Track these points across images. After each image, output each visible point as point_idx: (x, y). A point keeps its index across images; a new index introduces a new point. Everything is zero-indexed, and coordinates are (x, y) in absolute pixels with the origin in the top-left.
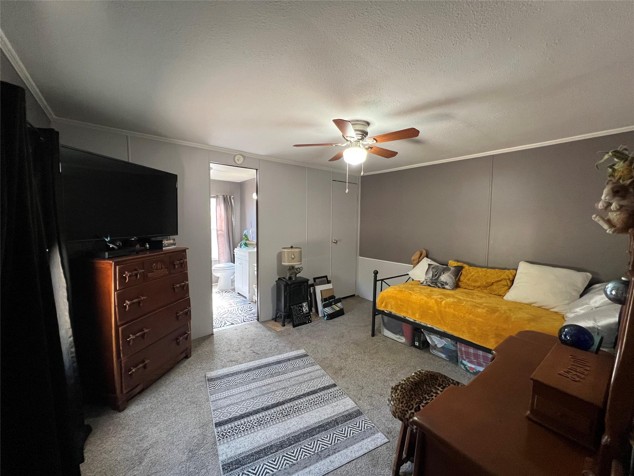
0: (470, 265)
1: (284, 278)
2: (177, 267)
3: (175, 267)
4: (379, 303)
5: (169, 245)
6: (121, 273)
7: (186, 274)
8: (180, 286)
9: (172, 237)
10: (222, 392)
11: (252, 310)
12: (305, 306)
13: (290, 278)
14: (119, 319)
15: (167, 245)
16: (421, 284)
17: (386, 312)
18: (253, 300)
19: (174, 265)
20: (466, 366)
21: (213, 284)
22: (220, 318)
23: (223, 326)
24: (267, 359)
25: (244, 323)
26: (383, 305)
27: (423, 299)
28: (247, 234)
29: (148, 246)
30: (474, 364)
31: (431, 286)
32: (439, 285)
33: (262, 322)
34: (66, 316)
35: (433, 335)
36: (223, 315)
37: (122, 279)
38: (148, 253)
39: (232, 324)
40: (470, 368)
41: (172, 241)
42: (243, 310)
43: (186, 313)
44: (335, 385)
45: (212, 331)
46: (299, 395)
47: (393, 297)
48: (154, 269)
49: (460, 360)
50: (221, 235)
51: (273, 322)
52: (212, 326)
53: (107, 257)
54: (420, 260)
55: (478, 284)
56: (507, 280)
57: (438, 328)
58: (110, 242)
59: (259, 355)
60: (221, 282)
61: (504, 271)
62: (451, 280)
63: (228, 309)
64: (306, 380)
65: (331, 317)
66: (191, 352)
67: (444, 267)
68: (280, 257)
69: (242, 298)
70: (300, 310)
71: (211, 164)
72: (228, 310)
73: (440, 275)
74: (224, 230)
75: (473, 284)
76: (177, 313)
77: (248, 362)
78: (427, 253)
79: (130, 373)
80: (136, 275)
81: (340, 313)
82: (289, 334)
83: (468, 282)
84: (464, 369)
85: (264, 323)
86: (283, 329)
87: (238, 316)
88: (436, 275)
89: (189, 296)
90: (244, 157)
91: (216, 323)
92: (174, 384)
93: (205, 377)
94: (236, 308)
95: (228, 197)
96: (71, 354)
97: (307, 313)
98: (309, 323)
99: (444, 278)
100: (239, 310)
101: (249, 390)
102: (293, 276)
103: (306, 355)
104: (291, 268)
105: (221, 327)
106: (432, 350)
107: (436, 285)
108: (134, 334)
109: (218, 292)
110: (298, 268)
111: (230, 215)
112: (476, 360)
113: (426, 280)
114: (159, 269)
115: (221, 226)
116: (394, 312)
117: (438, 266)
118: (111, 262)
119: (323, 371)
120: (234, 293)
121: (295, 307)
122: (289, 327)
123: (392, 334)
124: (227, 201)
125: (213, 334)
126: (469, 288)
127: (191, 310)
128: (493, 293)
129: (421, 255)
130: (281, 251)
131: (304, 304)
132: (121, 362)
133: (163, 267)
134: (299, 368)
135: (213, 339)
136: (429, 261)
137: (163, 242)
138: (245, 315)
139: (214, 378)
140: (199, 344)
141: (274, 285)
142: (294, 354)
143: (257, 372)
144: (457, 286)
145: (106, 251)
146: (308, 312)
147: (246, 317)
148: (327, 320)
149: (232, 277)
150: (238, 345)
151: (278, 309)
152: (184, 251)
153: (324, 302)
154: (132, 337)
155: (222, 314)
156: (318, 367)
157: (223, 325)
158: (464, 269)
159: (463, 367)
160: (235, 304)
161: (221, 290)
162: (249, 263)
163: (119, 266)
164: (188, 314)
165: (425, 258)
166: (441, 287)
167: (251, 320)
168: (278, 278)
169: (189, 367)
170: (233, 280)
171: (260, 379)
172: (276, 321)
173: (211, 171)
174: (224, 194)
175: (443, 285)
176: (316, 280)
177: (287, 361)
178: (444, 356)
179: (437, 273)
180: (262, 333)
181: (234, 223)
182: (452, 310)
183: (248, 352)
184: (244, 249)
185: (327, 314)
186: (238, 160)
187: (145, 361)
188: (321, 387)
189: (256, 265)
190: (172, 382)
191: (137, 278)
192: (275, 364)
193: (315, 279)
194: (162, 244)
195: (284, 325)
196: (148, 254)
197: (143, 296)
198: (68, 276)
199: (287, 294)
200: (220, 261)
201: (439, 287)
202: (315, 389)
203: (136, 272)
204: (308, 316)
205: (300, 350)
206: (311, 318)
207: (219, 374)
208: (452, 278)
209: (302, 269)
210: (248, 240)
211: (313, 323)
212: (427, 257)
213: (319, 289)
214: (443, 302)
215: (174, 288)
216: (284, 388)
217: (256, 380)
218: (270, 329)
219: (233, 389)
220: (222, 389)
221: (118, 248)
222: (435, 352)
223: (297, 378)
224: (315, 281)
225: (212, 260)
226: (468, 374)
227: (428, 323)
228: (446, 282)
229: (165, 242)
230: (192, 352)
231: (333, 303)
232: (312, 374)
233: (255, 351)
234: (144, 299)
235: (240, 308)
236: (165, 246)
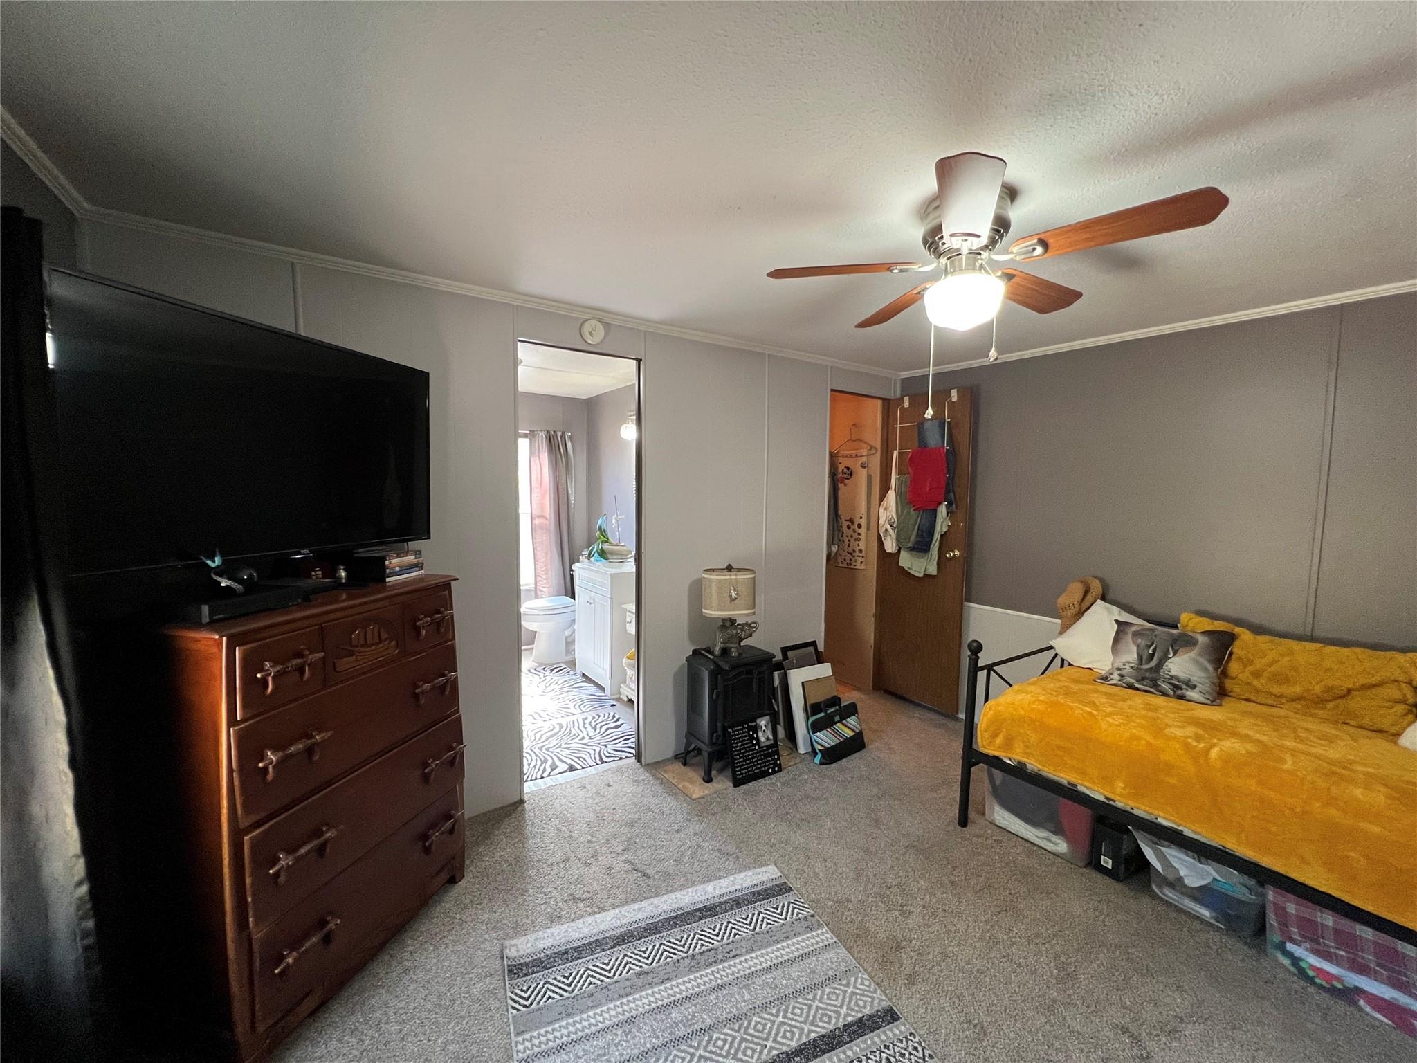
0: (1258, 630)
1: (709, 651)
2: (423, 632)
3: (418, 633)
4: (986, 735)
5: (405, 569)
6: (251, 666)
7: (451, 651)
8: (433, 688)
9: (414, 545)
10: (550, 1023)
11: (619, 726)
12: (764, 728)
13: (725, 651)
14: (244, 806)
15: (397, 569)
16: (1103, 679)
17: (1009, 762)
18: (622, 697)
19: (417, 630)
20: (1302, 964)
21: (523, 648)
22: (540, 749)
23: (549, 776)
24: (673, 896)
25: (602, 767)
26: (999, 741)
27: (1139, 739)
28: (604, 527)
29: (343, 574)
30: (1338, 965)
31: (1137, 689)
32: (1165, 686)
33: (648, 764)
34: (66, 815)
35: (1169, 847)
36: (547, 739)
37: (253, 687)
38: (344, 596)
39: (572, 768)
40: (1320, 971)
41: (412, 559)
42: (598, 726)
43: (452, 762)
44: (890, 1016)
45: (521, 791)
46: (786, 1053)
47: (1032, 720)
48: (357, 646)
49: (1274, 936)
50: (541, 527)
51: (678, 766)
52: (521, 773)
53: (206, 619)
54: (1085, 605)
55: (1297, 689)
56: (1403, 685)
57: (1198, 834)
58: (220, 572)
59: (651, 881)
60: (541, 645)
61: (1389, 654)
62: (1203, 675)
63: (560, 720)
64: (799, 986)
65: (833, 755)
66: (464, 861)
67: (1172, 634)
68: (697, 592)
69: (594, 690)
70: (751, 738)
71: (519, 343)
72: (561, 726)
73: (1165, 658)
74: (548, 517)
75: (1276, 689)
76: (426, 765)
77: (622, 904)
78: (1103, 590)
79: (276, 971)
80: (301, 670)
81: (855, 745)
82: (727, 809)
83: (1255, 683)
84: (1292, 969)
85: (654, 767)
86: (708, 789)
87: (586, 744)
88: (1151, 657)
89: (458, 711)
90: (607, 326)
91: (529, 765)
92: (412, 981)
93: (502, 958)
94: (580, 717)
95: (559, 434)
96: (82, 939)
97: (769, 747)
98: (774, 773)
99: (1179, 665)
100: (586, 725)
101: (631, 1020)
102: (732, 645)
103: (783, 889)
104: (728, 624)
105: (542, 777)
106: (1160, 887)
107: (1156, 686)
108: (290, 851)
109: (534, 671)
110: (747, 624)
111: (564, 478)
112: (1346, 952)
113: (1119, 669)
114: (372, 645)
115: (542, 506)
116: (1033, 765)
117: (1152, 630)
118: (217, 637)
119: (843, 952)
120: (572, 672)
121: (736, 732)
122: (722, 784)
123: (1023, 824)
124: (555, 444)
125: (522, 802)
126: (1263, 700)
127: (465, 750)
128: (1352, 723)
129: (1086, 593)
130: (699, 577)
131: (762, 722)
132: (250, 939)
133: (384, 635)
134: (771, 937)
135: (523, 819)
136: (1117, 614)
137: (387, 562)
138: (603, 741)
139: (527, 964)
140: (487, 835)
141: (681, 668)
142: (748, 883)
143: (649, 944)
144: (1220, 693)
145: (205, 604)
146: (772, 742)
147: (606, 746)
148: (821, 764)
149: (567, 633)
150: (591, 842)
151: (691, 733)
152: (445, 586)
153: (814, 714)
154: (285, 861)
155: (544, 738)
156: (824, 936)
157: (548, 770)
158: (1237, 643)
159: (1286, 962)
160: (577, 706)
161: (540, 665)
162: (612, 602)
163: (242, 648)
164: (455, 764)
165: (1099, 602)
166: (1171, 692)
167: (621, 759)
168: (693, 651)
169: (458, 916)
170: (569, 640)
171: (662, 975)
172: (685, 764)
173: (520, 368)
174: (549, 429)
175: (1179, 688)
176: (790, 654)
177: (732, 908)
178: (1206, 913)
179: (1154, 651)
180: (652, 800)
181: (572, 498)
182: (1252, 785)
183: (619, 866)
184: (599, 565)
185: (821, 748)
186: (591, 333)
187: (328, 922)
188: (850, 1019)
189: (633, 607)
190: (406, 971)
191: (302, 679)
192: (700, 919)
193: (785, 650)
194: (384, 567)
195: (708, 779)
196: (345, 600)
197: (320, 731)
198: (71, 686)
199: (718, 696)
200: (539, 593)
201: (1164, 694)
202: (831, 1027)
203: (299, 661)
204: (771, 755)
205: (764, 869)
206: (779, 759)
207: (542, 946)
208: (1206, 669)
209: (756, 628)
210: (607, 542)
211: (784, 772)
212: (1103, 598)
213: (798, 677)
214: (1214, 753)
215: (417, 696)
216: (736, 1018)
217: (649, 978)
218: (673, 790)
219: (582, 1012)
220: (549, 1008)
221: (246, 588)
222: (1169, 894)
223: (769, 977)
224: (785, 657)
225: (522, 588)
226: (1311, 990)
227: (1162, 814)
228: (1190, 680)
229: (393, 561)
230: (467, 862)
231: (837, 718)
232: (812, 961)
233: (639, 866)
234: (323, 741)
235: (590, 718)
236: (394, 574)
